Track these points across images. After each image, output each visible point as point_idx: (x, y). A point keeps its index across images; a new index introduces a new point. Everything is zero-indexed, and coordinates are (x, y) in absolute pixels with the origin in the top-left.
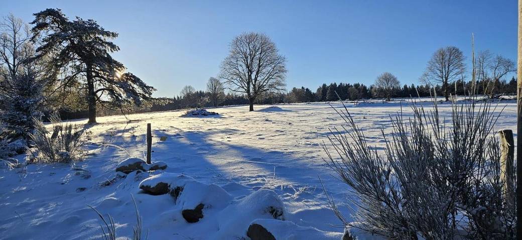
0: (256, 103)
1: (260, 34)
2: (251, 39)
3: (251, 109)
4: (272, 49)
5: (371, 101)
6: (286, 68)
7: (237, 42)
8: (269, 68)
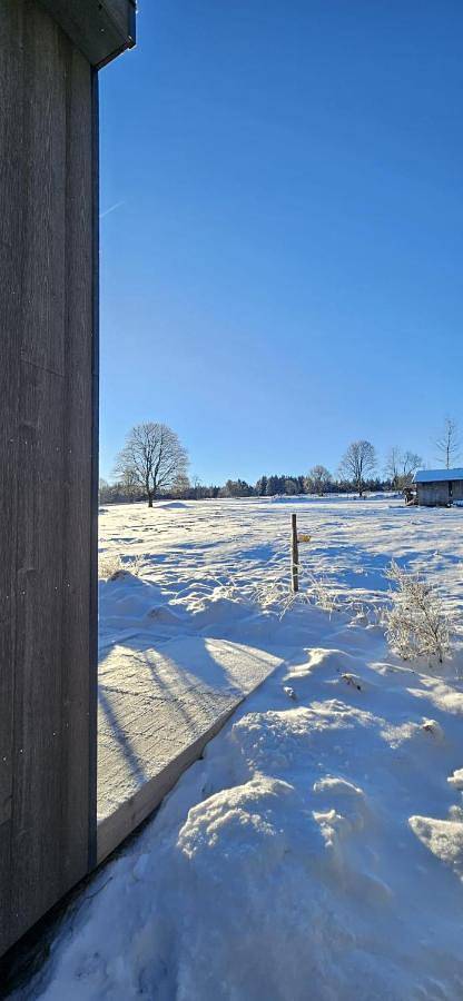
0: (155, 499)
1: (160, 423)
2: (149, 429)
3: (151, 506)
4: (173, 440)
5: (284, 496)
6: (189, 460)
7: (136, 432)
8: (170, 461)
